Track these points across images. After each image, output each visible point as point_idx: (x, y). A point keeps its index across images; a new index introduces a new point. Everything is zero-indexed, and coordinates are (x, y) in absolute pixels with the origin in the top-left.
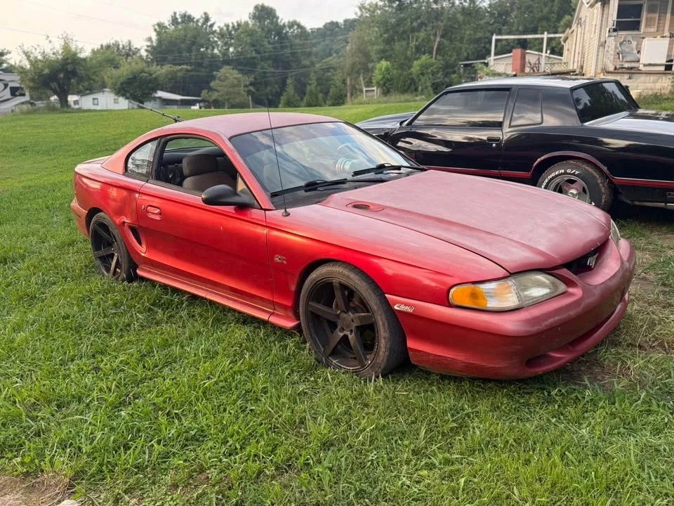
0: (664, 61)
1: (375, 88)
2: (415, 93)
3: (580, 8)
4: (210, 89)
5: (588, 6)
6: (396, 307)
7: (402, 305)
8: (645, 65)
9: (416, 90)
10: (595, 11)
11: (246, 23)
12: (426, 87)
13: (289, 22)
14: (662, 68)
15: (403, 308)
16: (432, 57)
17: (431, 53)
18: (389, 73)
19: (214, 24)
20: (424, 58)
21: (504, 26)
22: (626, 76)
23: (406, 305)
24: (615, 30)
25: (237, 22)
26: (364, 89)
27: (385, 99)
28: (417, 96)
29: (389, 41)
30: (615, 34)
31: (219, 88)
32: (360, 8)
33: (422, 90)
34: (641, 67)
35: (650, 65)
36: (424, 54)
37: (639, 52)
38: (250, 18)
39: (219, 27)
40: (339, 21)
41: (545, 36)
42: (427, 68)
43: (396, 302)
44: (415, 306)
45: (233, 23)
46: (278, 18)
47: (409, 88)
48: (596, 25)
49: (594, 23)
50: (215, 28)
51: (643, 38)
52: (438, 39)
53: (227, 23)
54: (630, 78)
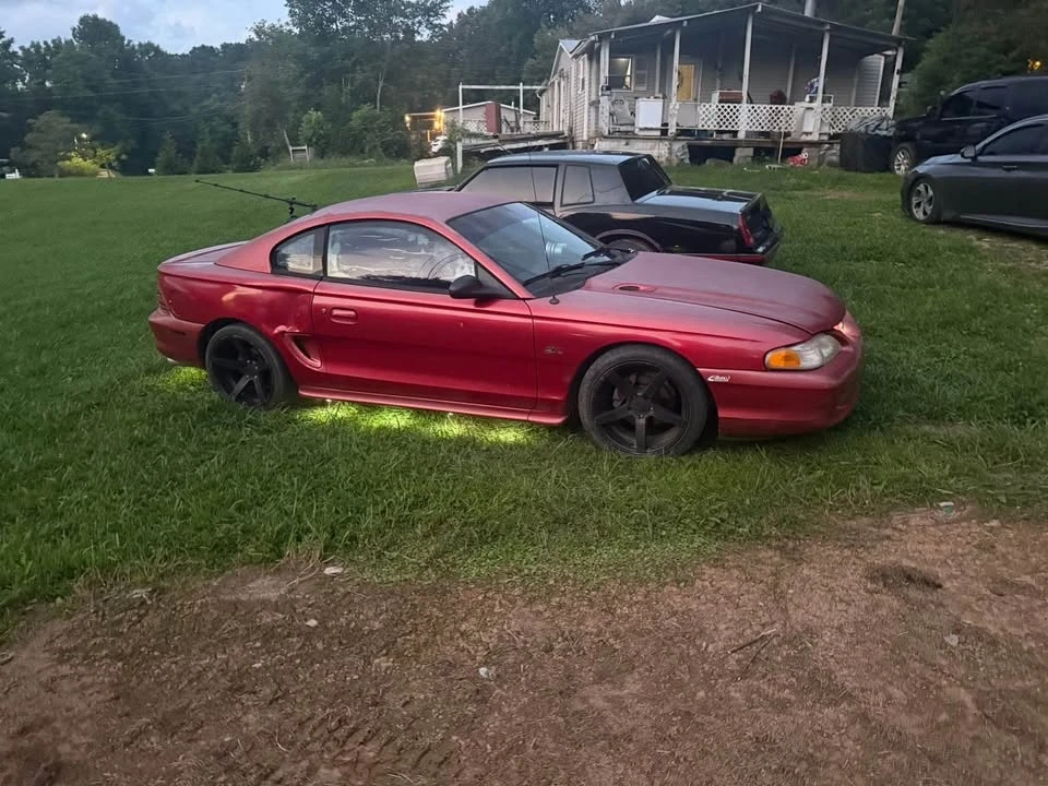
0: (659, 125)
1: (305, 148)
2: (362, 155)
3: (559, 56)
4: (25, 147)
5: (571, 56)
6: (710, 379)
7: (716, 376)
8: (641, 129)
9: (362, 151)
10: (581, 62)
11: (69, 43)
12: (375, 147)
13: (140, 45)
14: (658, 133)
15: (718, 379)
16: (376, 108)
17: (374, 101)
18: (322, 128)
19: (11, 41)
20: (366, 108)
21: (453, 67)
22: (624, 142)
23: (721, 375)
24: (608, 88)
25: (53, 41)
26: (291, 148)
27: (322, 162)
28: (364, 159)
29: (315, 83)
30: (608, 92)
31: (42, 145)
32: (257, 33)
33: (370, 150)
34: (637, 131)
35: (646, 129)
36: (366, 103)
37: (633, 113)
38: (75, 36)
39: (22, 48)
40: (214, 46)
41: (521, 87)
42: (371, 122)
43: (709, 374)
44: (731, 375)
45: (45, 43)
46: (123, 38)
47: (353, 148)
48: (583, 80)
49: (581, 77)
50: (14, 48)
51: (636, 98)
52: (381, 84)
53: (35, 41)
54: (627, 144)
